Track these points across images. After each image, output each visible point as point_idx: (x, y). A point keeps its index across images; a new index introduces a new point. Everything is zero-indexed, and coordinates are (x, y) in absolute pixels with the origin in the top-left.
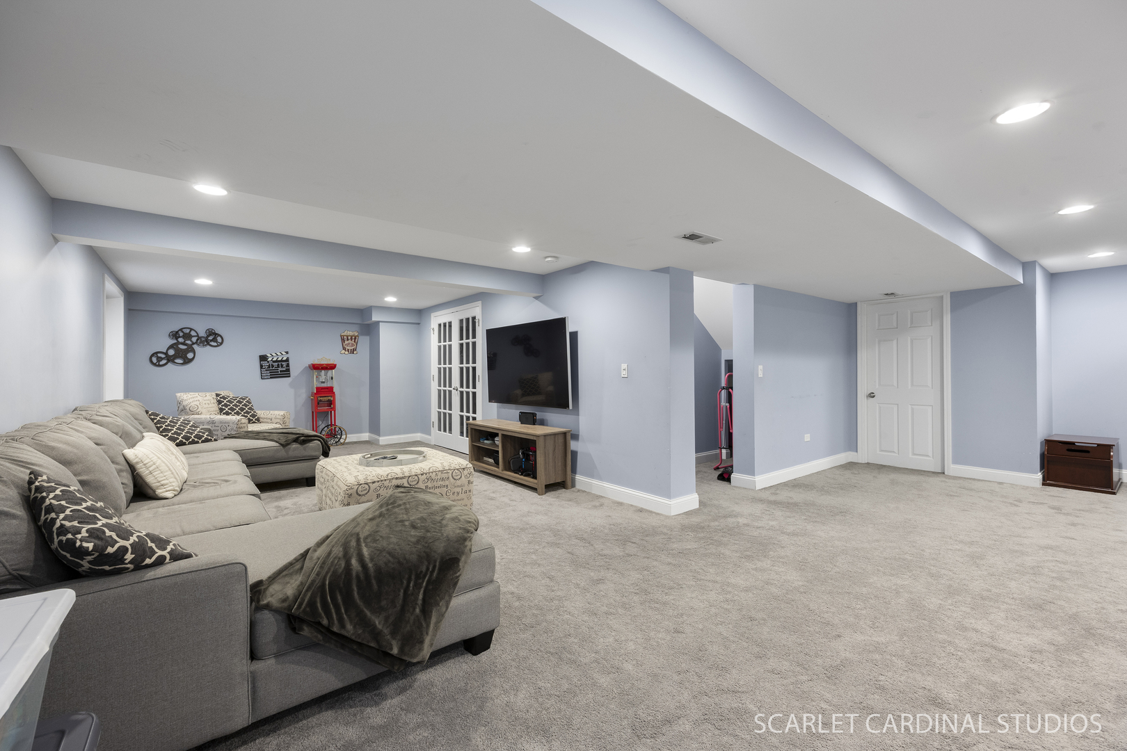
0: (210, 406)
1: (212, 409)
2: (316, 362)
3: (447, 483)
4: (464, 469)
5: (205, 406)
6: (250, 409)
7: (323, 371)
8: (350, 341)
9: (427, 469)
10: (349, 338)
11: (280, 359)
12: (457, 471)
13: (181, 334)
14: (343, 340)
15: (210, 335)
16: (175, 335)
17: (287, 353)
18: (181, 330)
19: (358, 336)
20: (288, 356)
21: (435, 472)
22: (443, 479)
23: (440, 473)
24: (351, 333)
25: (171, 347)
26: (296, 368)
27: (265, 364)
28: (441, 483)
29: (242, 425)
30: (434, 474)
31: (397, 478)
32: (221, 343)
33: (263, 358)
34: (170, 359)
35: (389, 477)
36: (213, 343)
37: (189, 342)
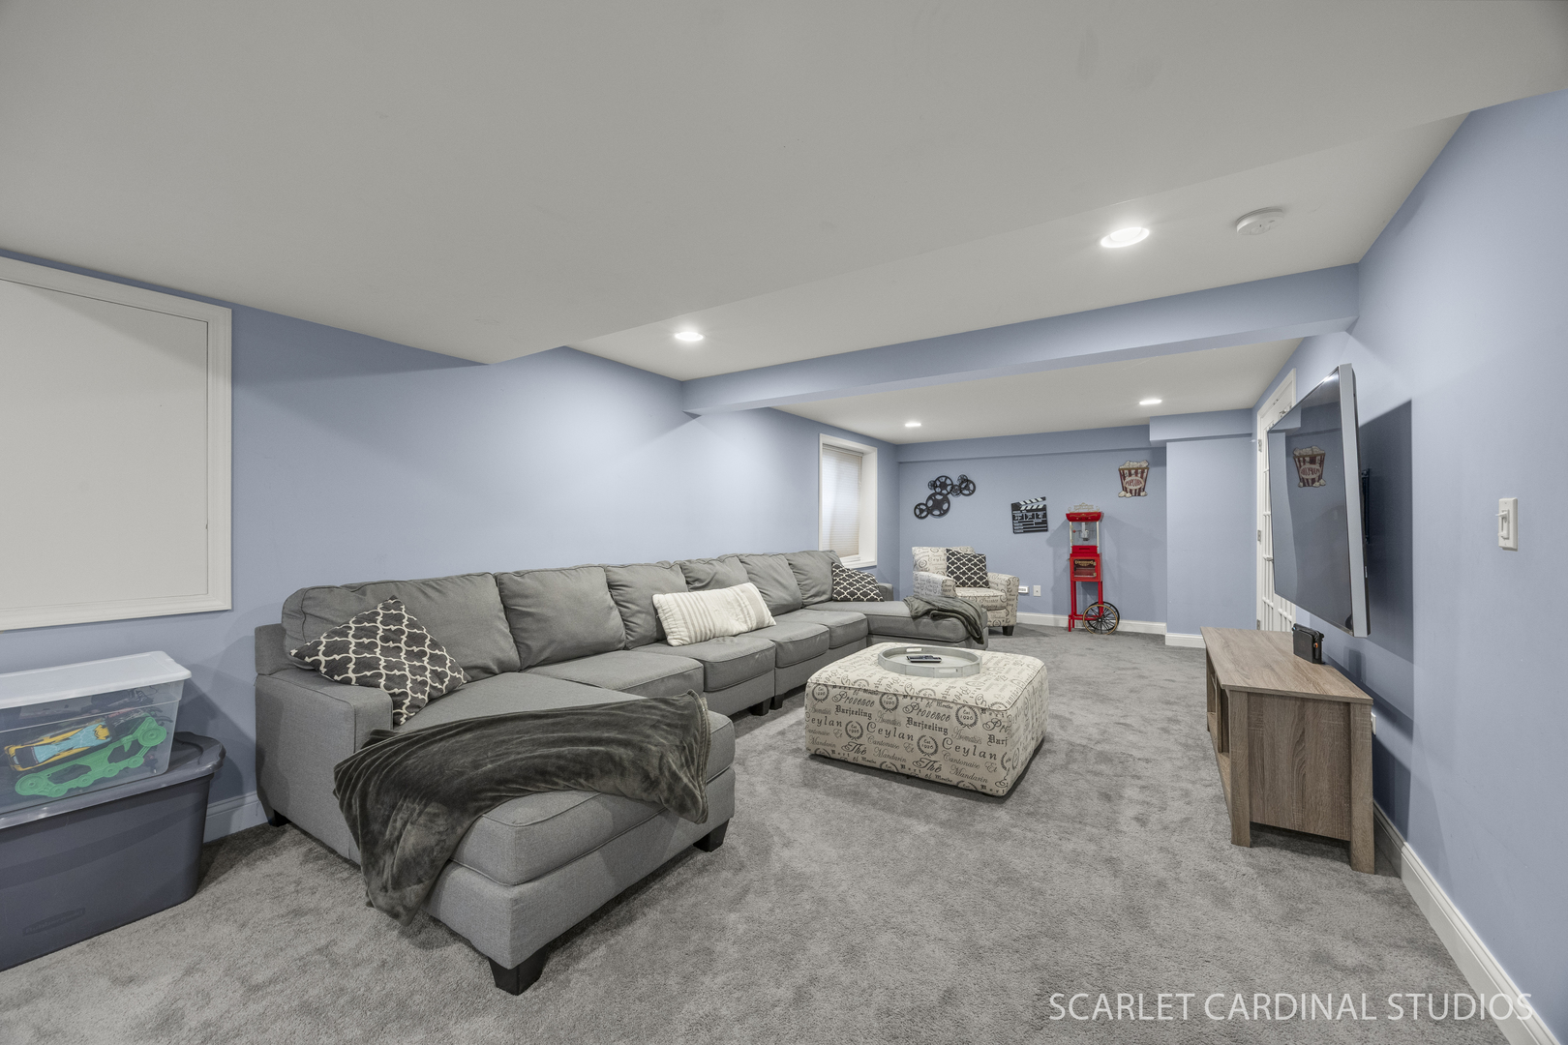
0: (939, 562)
1: (940, 567)
2: (1073, 511)
3: (945, 724)
4: (983, 710)
5: (934, 562)
6: (981, 569)
7: (1083, 524)
8: (1133, 477)
9: (917, 690)
10: (1133, 472)
11: (1034, 507)
12: (968, 710)
13: (938, 483)
14: (1123, 476)
15: (962, 482)
16: (933, 485)
17: (1044, 499)
18: (938, 479)
19: (1147, 468)
20: (1044, 503)
21: (928, 699)
22: (938, 716)
23: (935, 703)
24: (1136, 465)
25: (930, 498)
26: (1056, 519)
27: (1018, 514)
28: (936, 721)
29: (947, 588)
30: (925, 701)
31: (865, 691)
32: (973, 491)
33: (1016, 507)
34: (930, 511)
35: (856, 686)
36: (966, 492)
37: (944, 492)
